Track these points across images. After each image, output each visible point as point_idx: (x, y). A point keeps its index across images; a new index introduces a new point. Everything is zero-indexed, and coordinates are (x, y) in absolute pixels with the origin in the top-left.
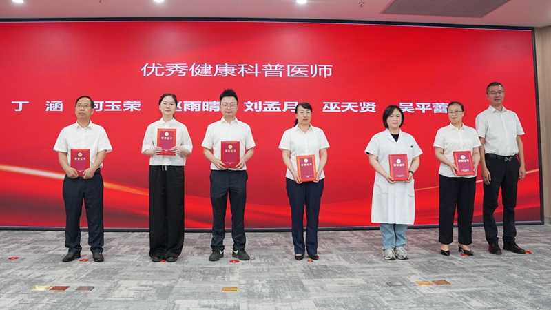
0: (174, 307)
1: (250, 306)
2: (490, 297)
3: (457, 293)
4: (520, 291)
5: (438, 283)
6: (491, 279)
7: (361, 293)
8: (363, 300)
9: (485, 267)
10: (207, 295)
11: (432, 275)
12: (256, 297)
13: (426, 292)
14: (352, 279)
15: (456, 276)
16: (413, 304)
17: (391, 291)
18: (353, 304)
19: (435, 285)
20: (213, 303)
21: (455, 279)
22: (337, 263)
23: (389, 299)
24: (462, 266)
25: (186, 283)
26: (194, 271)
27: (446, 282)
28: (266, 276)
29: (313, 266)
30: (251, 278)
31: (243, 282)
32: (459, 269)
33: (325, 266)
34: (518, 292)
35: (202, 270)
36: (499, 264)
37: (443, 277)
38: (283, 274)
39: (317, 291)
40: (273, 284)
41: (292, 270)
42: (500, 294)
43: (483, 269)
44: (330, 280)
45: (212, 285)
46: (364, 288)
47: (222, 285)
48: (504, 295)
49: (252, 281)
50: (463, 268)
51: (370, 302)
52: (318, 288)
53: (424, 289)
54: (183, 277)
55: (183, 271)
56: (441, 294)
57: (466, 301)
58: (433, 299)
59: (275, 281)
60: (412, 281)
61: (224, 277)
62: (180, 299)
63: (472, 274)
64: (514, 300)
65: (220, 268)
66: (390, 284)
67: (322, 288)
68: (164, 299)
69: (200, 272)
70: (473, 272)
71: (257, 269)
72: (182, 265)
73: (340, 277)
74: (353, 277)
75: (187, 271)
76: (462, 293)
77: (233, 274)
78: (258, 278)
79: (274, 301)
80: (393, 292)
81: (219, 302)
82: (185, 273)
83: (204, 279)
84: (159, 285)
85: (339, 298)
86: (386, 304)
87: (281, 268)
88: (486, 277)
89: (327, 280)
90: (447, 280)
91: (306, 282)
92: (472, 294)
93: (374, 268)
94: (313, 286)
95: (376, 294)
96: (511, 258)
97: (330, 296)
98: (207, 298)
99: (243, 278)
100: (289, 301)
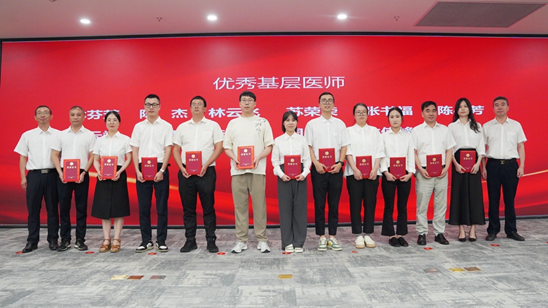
0: (238, 291)
1: (304, 290)
2: (516, 280)
3: (487, 278)
4: (543, 276)
5: (469, 269)
6: (518, 266)
7: (401, 278)
8: (402, 284)
9: (513, 255)
10: (266, 282)
11: (465, 263)
12: (309, 282)
13: (459, 277)
14: (392, 267)
15: (485, 264)
16: (447, 287)
17: (427, 276)
18: (395, 287)
19: (466, 271)
20: (271, 288)
21: (485, 266)
22: (379, 253)
23: (426, 283)
24: (492, 255)
25: (246, 272)
26: (252, 262)
27: (476, 269)
28: (316, 265)
29: (357, 257)
30: (303, 267)
31: (296, 270)
32: (488, 257)
33: (368, 256)
34: (541, 277)
35: (259, 261)
36: (526, 253)
37: (474, 264)
38: (331, 264)
39: (362, 277)
40: (323, 271)
41: (339, 260)
42: (524, 278)
43: (511, 257)
44: (373, 268)
45: (269, 274)
46: (403, 274)
47: (278, 273)
48: (528, 279)
49: (304, 270)
50: (493, 257)
51: (409, 286)
52: (363, 275)
53: (457, 275)
54: (243, 267)
55: (242, 262)
56: (472, 279)
57: (494, 284)
58: (464, 283)
59: (324, 269)
60: (446, 268)
61: (278, 266)
62: (242, 285)
63: (501, 262)
64: (537, 283)
65: (275, 259)
66: (426, 271)
67: (366, 274)
68: (228, 285)
69: (257, 262)
70: (501, 260)
71: (307, 259)
72: (240, 257)
73: (382, 266)
74: (393, 265)
75: (245, 262)
76: (491, 277)
77: (286, 264)
78: (309, 267)
79: (325, 286)
80: (429, 277)
81: (277, 287)
82: (243, 264)
83: (261, 268)
84: (222, 274)
85: (382, 283)
86: (423, 287)
87: (329, 259)
88: (513, 264)
89: (370, 268)
90: (478, 267)
91: (351, 269)
92: (499, 279)
93: (412, 257)
94: (358, 273)
95: (414, 279)
96: (537, 247)
97: (373, 281)
98: (266, 284)
99: (296, 267)
100: (338, 285)
